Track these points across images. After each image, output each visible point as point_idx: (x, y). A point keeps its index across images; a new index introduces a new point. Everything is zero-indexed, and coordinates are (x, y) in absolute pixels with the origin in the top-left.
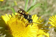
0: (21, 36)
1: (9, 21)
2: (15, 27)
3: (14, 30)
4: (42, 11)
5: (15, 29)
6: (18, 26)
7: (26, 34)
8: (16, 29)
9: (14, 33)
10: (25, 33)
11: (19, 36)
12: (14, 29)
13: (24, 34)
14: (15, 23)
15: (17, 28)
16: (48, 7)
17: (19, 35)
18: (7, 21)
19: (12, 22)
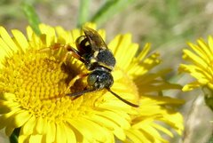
0: (62, 118)
1: (12, 58)
2: (39, 81)
3: (33, 93)
4: (156, 32)
5: (38, 89)
6: (53, 76)
7: (86, 112)
8: (43, 89)
9: (33, 107)
10: (78, 106)
11: (53, 118)
12: (33, 88)
13: (77, 112)
14: (38, 64)
15: (46, 85)
16: (183, 13)
17: (56, 117)
18: (7, 59)
19: (28, 62)
